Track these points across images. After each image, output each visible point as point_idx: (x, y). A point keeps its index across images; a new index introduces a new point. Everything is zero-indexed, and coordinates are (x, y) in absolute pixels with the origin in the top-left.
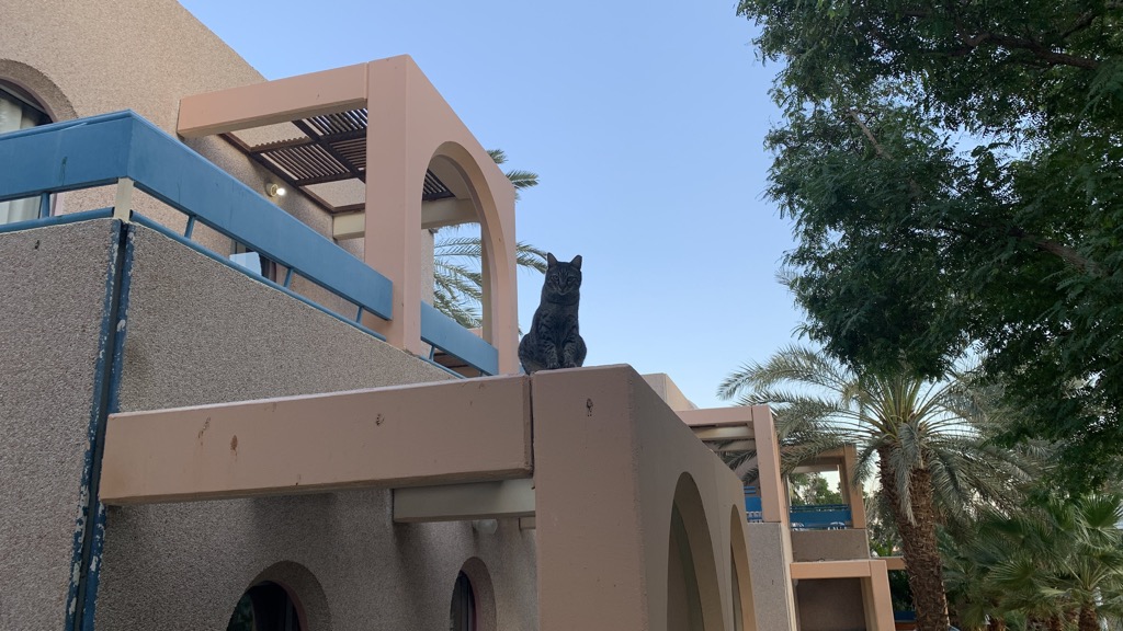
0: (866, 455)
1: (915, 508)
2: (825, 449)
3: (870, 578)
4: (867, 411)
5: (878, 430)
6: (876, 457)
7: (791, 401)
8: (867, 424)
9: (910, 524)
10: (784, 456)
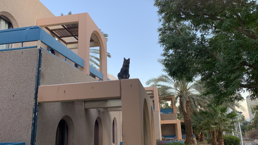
0: (177, 98)
1: (187, 109)
2: (168, 96)
3: (177, 124)
4: (177, 88)
5: (179, 92)
6: (179, 98)
7: (161, 86)
8: (177, 91)
9: (185, 112)
10: (159, 98)
